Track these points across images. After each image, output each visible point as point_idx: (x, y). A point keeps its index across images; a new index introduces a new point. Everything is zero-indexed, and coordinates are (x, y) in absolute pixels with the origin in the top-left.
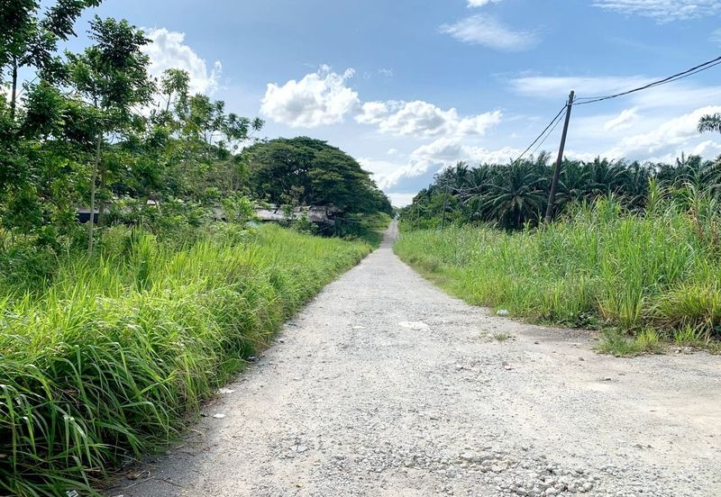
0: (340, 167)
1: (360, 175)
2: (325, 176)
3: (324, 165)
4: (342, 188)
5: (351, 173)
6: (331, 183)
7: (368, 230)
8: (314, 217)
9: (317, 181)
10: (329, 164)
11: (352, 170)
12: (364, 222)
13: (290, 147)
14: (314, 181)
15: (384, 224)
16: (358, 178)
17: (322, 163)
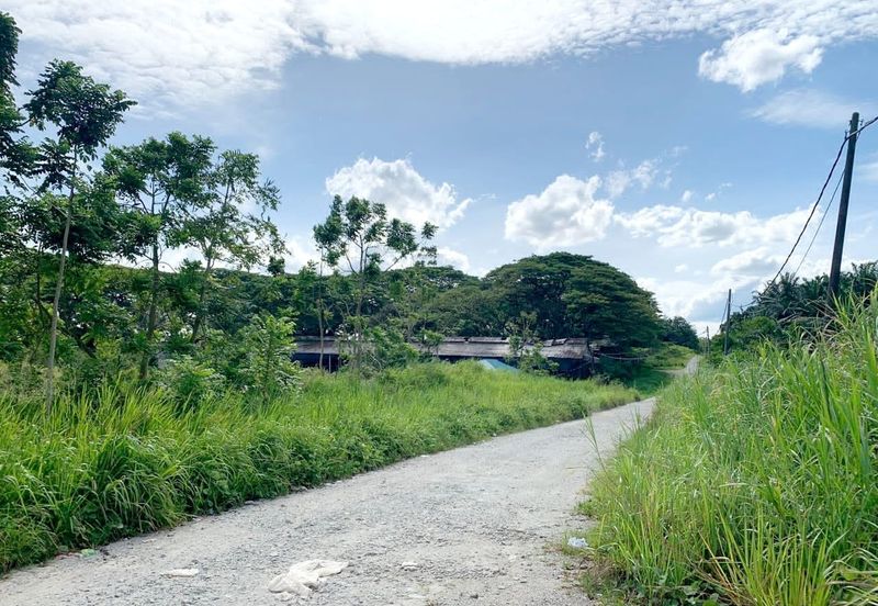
0: (606, 287)
1: (632, 296)
2: (584, 300)
3: (583, 285)
4: (608, 314)
5: (619, 293)
6: (592, 308)
7: (655, 369)
8: (569, 352)
9: (573, 306)
10: (589, 283)
11: (621, 290)
12: (651, 360)
13: (541, 266)
14: (569, 306)
15: (680, 361)
16: (630, 299)
17: (580, 282)
